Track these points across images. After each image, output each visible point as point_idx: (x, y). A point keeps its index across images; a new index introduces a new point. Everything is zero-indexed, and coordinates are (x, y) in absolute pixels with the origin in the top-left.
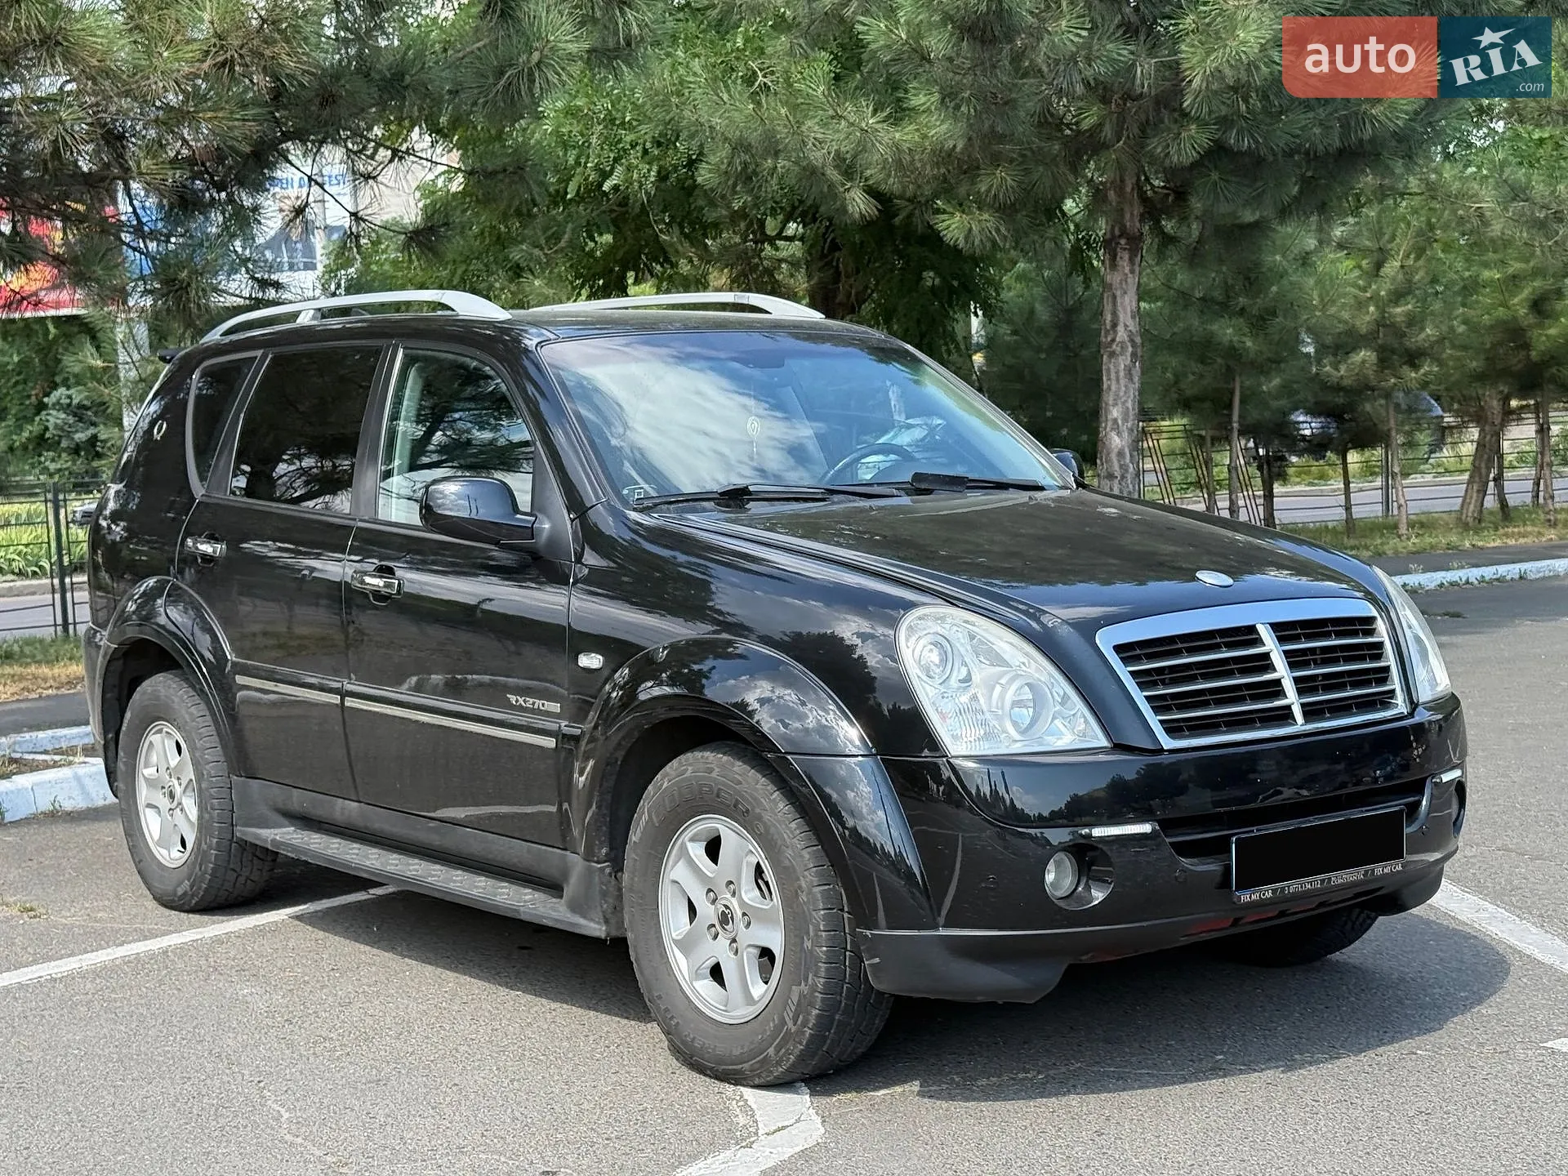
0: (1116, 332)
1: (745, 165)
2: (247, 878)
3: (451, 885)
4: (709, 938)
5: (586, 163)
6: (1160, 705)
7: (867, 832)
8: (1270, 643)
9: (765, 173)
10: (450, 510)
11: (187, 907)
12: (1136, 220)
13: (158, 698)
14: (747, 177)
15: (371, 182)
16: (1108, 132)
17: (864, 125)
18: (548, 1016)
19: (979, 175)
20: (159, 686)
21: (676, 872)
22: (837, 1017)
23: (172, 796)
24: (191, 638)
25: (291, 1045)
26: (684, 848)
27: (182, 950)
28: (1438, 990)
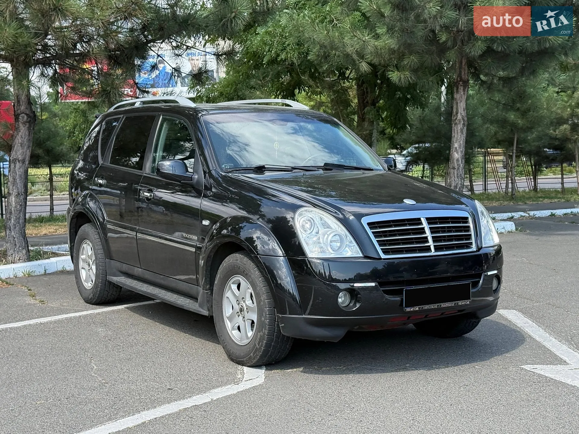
0: (457, 116)
1: (325, 53)
2: (112, 294)
3: (166, 297)
4: (237, 317)
5: (272, 51)
6: (381, 243)
7: (284, 284)
8: (425, 224)
9: (332, 56)
10: (166, 170)
11: (92, 303)
12: (466, 75)
13: (85, 232)
14: (326, 57)
15: (180, 57)
16: (449, 43)
17: (364, 39)
18: (193, 342)
19: (404, 58)
20: (86, 228)
21: (228, 294)
22: (273, 344)
23: (89, 265)
24: (95, 212)
25: (106, 347)
26: (230, 286)
27: (85, 317)
28: (495, 348)
